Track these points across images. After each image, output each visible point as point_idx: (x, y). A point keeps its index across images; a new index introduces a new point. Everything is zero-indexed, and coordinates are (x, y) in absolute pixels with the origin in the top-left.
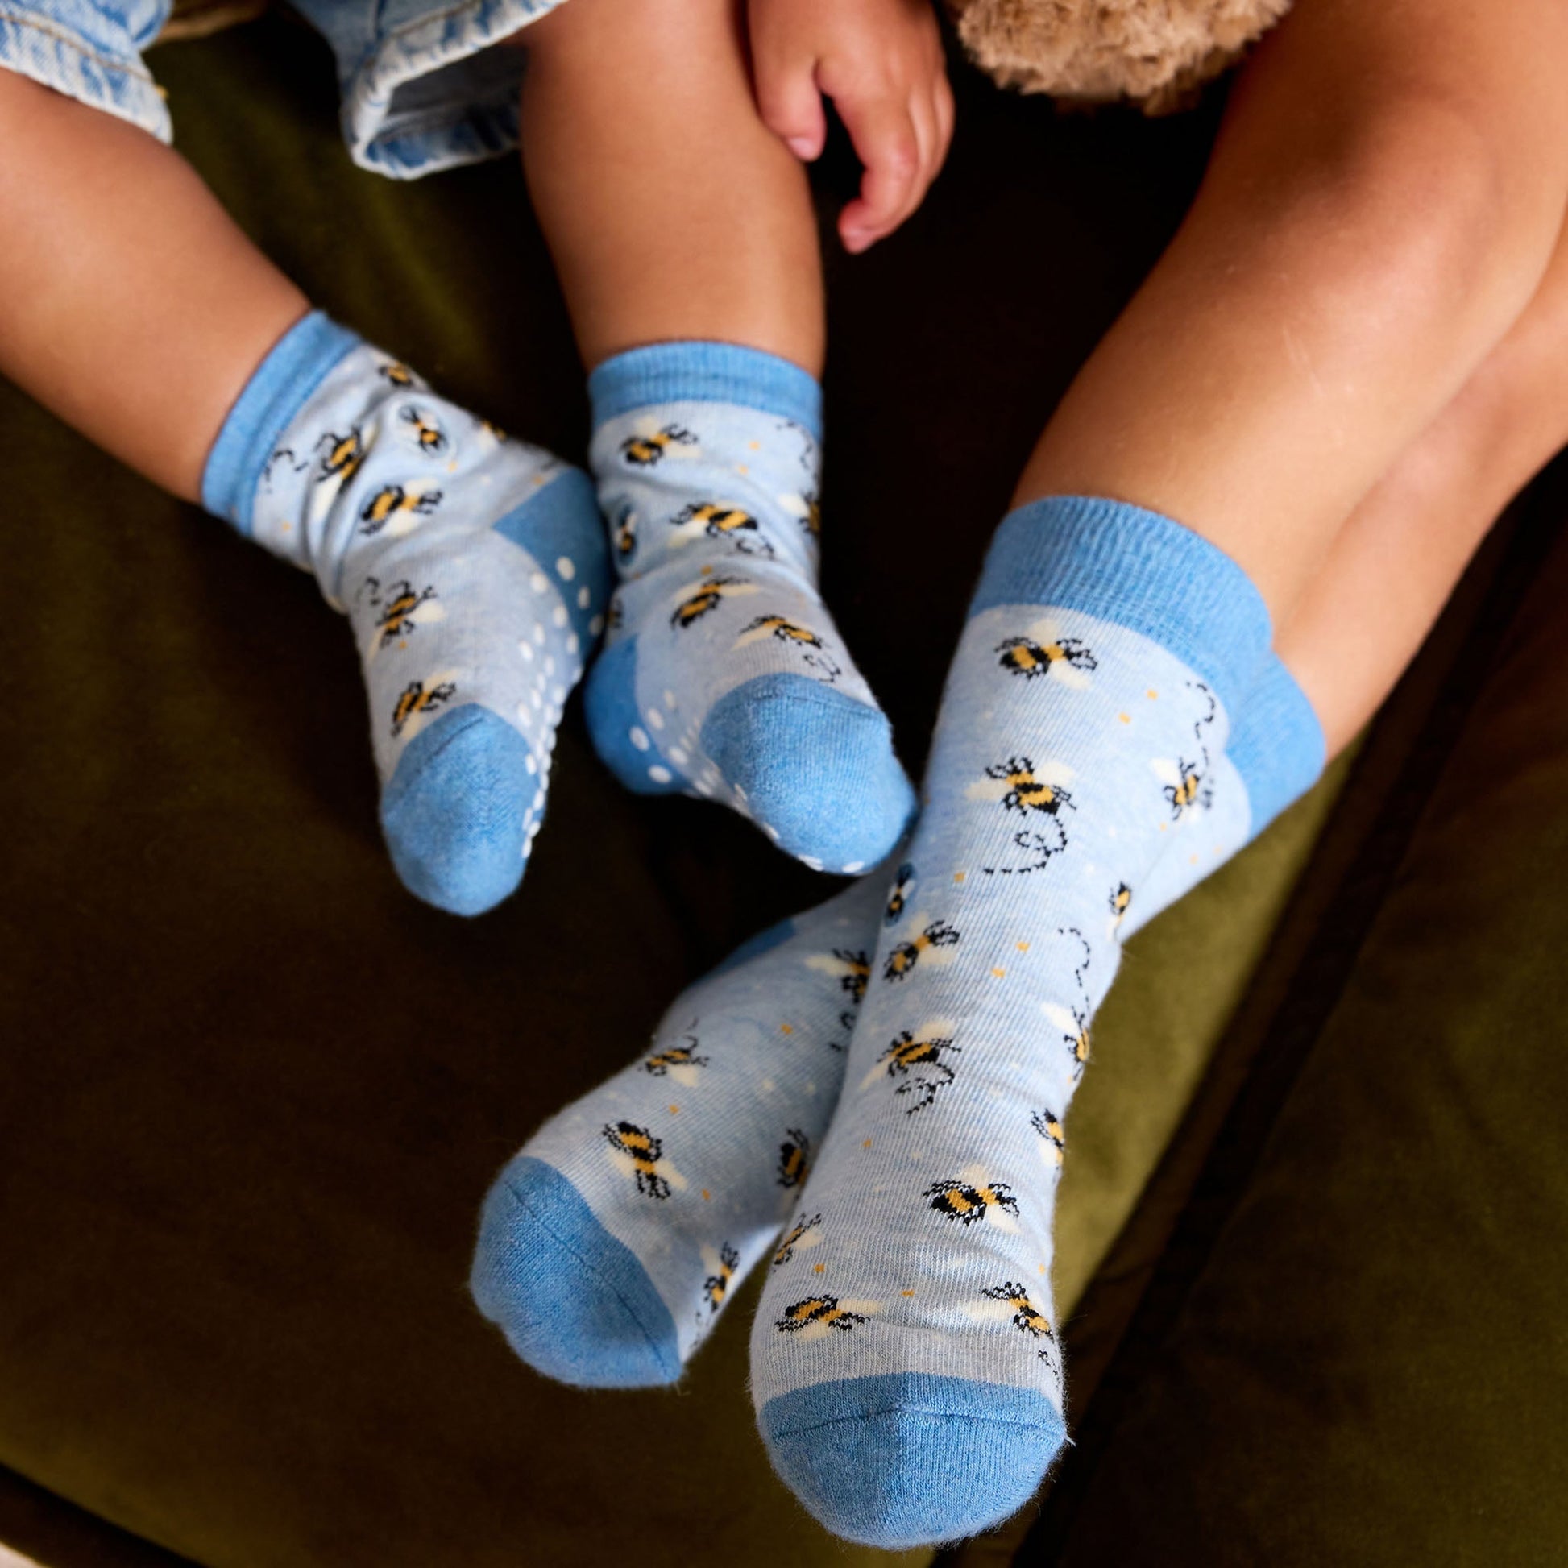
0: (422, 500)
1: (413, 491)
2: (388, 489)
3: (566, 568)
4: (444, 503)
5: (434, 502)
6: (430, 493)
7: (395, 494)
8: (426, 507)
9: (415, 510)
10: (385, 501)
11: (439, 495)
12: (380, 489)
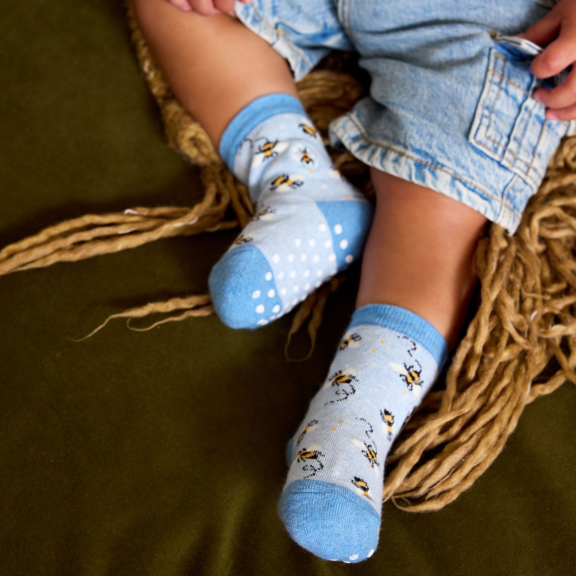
0: (294, 183)
1: (292, 179)
2: (284, 176)
3: (338, 229)
4: (302, 187)
5: (299, 185)
6: (298, 181)
7: (285, 178)
8: (295, 186)
9: (290, 186)
10: (281, 179)
11: (302, 183)
12: (281, 174)
